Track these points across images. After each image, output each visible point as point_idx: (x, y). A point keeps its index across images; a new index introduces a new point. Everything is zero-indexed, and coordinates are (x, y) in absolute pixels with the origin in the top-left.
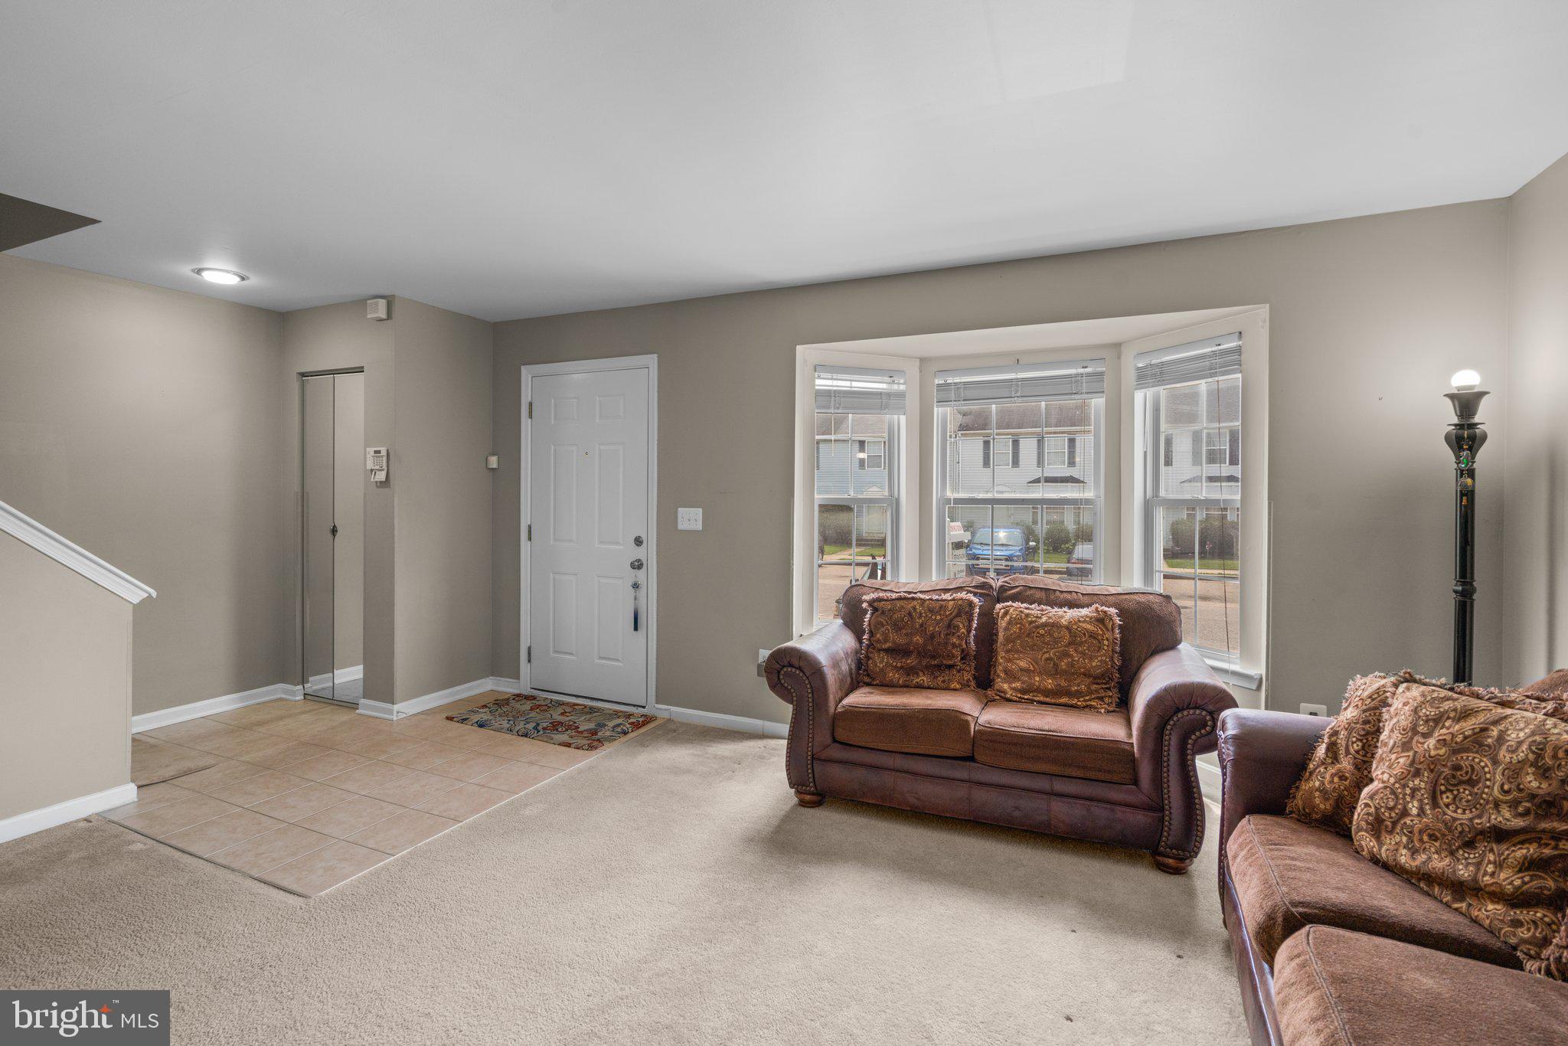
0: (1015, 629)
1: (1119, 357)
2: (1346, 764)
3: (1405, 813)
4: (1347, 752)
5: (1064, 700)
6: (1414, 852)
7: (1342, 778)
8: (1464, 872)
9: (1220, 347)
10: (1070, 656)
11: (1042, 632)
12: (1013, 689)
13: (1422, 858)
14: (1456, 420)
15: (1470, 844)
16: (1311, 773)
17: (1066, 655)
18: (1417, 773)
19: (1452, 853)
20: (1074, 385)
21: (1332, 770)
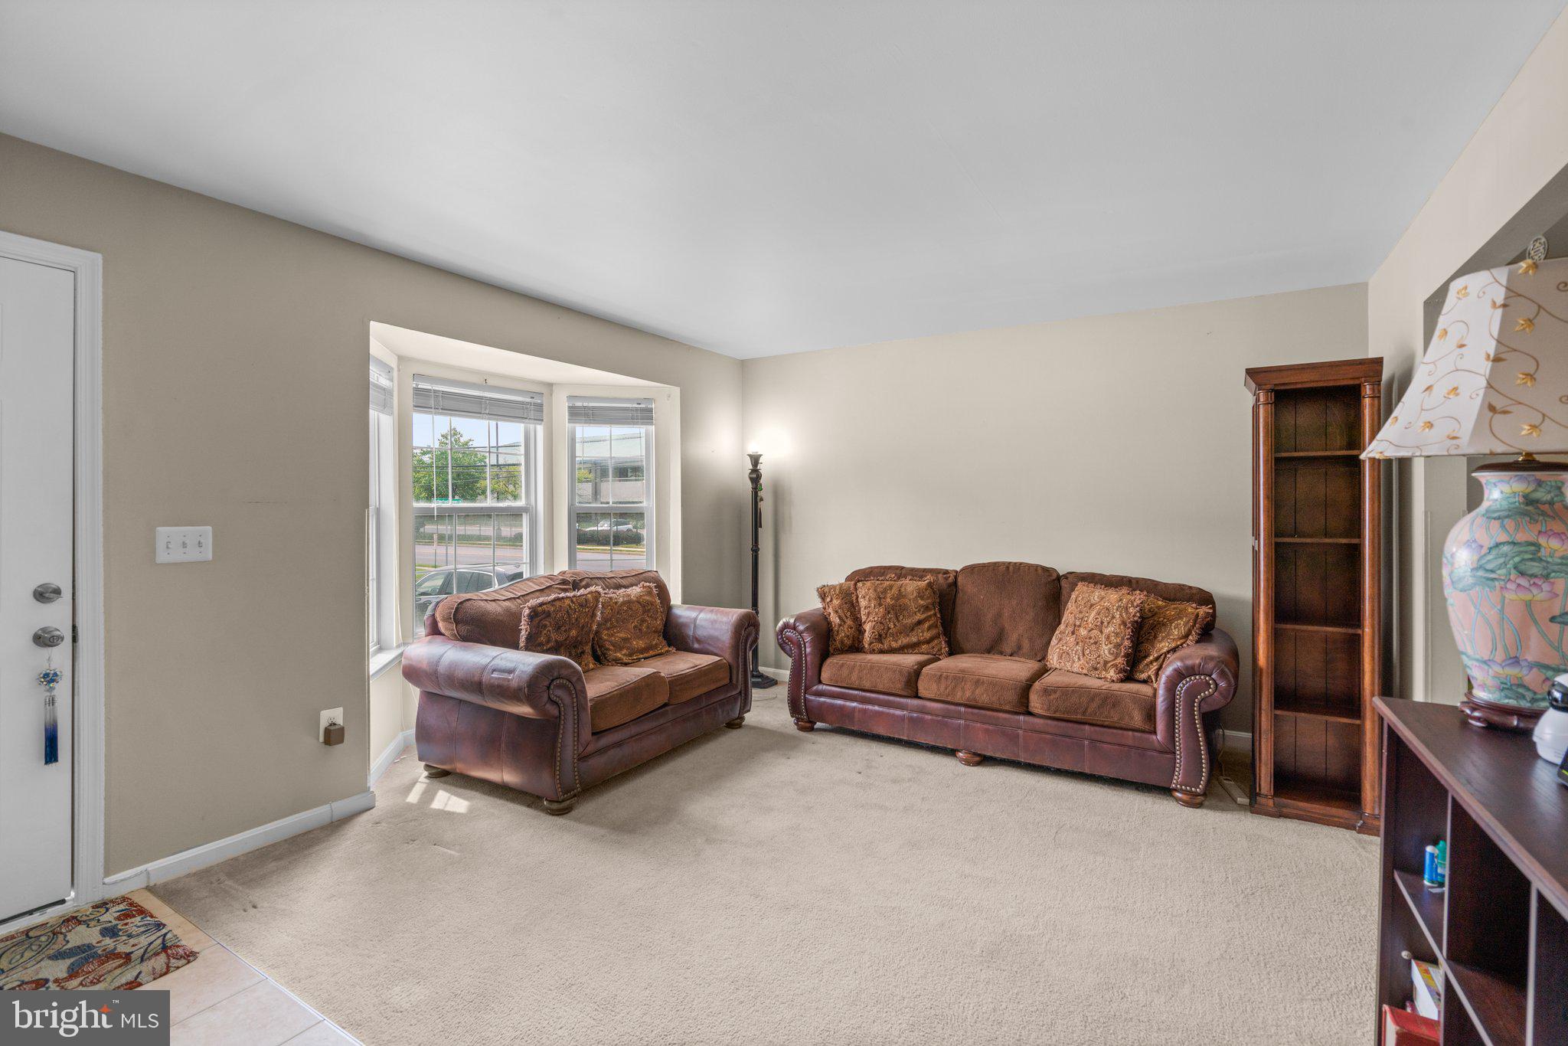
0: (608, 611)
1: (551, 395)
2: (849, 622)
3: (889, 628)
4: (847, 618)
5: (651, 653)
6: (896, 641)
7: (851, 628)
8: (914, 640)
9: (640, 406)
10: (646, 621)
11: (625, 608)
12: (624, 655)
13: (900, 642)
14: (751, 467)
15: (912, 630)
16: (838, 632)
17: (643, 621)
18: (889, 612)
19: (908, 635)
20: (525, 411)
21: (846, 626)
